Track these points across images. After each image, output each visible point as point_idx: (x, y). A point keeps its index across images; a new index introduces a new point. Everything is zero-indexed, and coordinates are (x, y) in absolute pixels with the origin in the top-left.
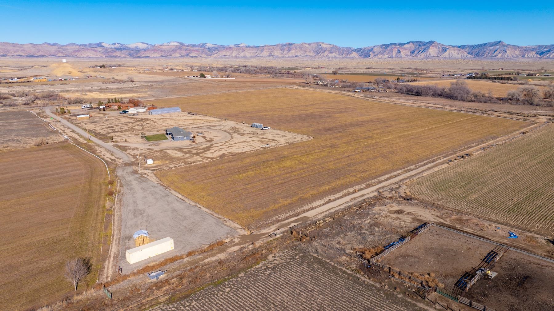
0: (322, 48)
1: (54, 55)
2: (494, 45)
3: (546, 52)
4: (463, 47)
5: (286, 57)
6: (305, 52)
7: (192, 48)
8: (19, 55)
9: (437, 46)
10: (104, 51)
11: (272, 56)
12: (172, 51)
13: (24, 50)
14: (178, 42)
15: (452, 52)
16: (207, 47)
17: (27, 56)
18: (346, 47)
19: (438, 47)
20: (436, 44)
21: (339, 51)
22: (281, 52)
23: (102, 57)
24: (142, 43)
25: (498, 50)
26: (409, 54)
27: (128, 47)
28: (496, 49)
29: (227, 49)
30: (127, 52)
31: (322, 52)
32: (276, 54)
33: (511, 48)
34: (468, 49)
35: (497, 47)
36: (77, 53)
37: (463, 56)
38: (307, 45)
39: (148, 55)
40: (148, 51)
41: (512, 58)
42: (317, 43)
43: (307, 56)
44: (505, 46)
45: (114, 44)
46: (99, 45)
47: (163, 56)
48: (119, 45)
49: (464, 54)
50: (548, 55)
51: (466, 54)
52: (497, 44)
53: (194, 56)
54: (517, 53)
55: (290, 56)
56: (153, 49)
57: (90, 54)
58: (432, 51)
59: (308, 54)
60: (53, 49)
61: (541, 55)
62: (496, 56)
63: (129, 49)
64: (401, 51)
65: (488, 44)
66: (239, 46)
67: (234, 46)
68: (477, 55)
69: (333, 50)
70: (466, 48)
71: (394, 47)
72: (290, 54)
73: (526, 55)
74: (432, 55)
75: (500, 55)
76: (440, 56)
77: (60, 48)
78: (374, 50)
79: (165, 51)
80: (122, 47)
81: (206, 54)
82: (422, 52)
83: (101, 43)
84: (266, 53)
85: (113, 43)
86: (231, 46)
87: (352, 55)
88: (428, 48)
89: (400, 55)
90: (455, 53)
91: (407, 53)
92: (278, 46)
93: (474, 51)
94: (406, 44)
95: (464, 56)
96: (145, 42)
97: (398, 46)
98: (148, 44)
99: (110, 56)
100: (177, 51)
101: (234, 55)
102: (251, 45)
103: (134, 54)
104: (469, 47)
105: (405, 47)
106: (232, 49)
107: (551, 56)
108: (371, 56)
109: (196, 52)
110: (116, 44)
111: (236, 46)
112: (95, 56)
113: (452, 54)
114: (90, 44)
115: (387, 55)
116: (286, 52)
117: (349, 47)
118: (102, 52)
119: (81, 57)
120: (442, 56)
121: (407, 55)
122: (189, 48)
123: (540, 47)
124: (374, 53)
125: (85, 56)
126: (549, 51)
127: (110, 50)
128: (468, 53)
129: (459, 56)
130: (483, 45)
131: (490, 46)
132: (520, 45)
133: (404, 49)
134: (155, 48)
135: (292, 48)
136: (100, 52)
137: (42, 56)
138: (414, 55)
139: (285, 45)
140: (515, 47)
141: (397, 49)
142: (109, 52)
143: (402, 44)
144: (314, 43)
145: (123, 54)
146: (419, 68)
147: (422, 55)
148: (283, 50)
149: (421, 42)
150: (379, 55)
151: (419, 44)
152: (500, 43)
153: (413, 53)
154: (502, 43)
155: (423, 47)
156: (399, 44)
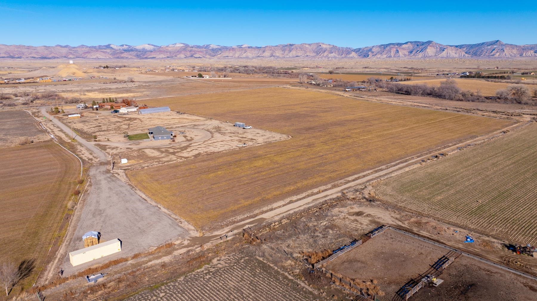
0: (322, 48)
1: (65, 57)
2: (492, 44)
4: (461, 47)
5: (287, 58)
6: (306, 52)
7: (196, 50)
8: (32, 57)
9: (435, 46)
10: (112, 52)
11: (274, 56)
12: (177, 52)
13: (37, 52)
14: (184, 44)
15: (450, 51)
16: (210, 48)
17: (40, 58)
18: (345, 47)
19: (436, 47)
20: (434, 44)
21: (338, 51)
22: (282, 52)
23: (110, 58)
24: (149, 44)
25: (496, 50)
26: (407, 53)
27: (135, 49)
28: (494, 48)
29: (230, 50)
30: (134, 53)
31: (322, 52)
32: (277, 55)
33: (508, 47)
34: (465, 48)
35: (495, 46)
36: (87, 54)
37: (460, 55)
38: (307, 46)
39: (154, 56)
40: (155, 52)
41: (510, 57)
42: (317, 44)
43: (307, 56)
44: (502, 45)
45: (123, 45)
46: (108, 46)
47: (168, 57)
48: (127, 46)
49: (461, 53)
51: (463, 53)
52: (494, 43)
53: (198, 57)
54: (515, 52)
55: (291, 56)
56: (159, 50)
57: (99, 55)
58: (430, 51)
59: (308, 54)
60: (64, 51)
62: (493, 55)
63: (136, 50)
64: (399, 50)
65: (485, 43)
66: (242, 47)
67: (236, 47)
68: (475, 54)
69: (333, 50)
70: (464, 48)
71: (393, 47)
72: (291, 55)
73: (524, 54)
74: (430, 55)
75: (498, 54)
76: (438, 56)
77: (71, 50)
78: (373, 50)
79: (170, 52)
80: (129, 49)
81: (210, 55)
82: (420, 52)
83: (110, 45)
84: (267, 53)
85: (121, 44)
86: (233, 47)
87: (351, 55)
88: (426, 48)
89: (399, 55)
90: (452, 53)
91: (405, 53)
92: (279, 47)
93: (472, 50)
94: (404, 44)
95: (461, 56)
96: (152, 44)
97: (397, 46)
98: (154, 46)
99: (118, 57)
100: (183, 52)
101: (237, 55)
102: (254, 46)
103: (141, 55)
104: (466, 46)
105: (403, 47)
106: (235, 50)
108: (369, 56)
109: (201, 53)
110: (124, 46)
111: (239, 47)
112: (104, 57)
113: (450, 54)
114: (100, 46)
115: (386, 54)
116: (287, 52)
117: (348, 47)
118: (110, 53)
119: (90, 58)
120: (440, 56)
121: (405, 55)
122: (193, 49)
124: (373, 52)
125: (94, 57)
127: (118, 51)
128: (465, 53)
129: (457, 56)
130: (480, 45)
131: (488, 46)
132: (518, 44)
133: (403, 49)
134: (161, 49)
135: (293, 49)
136: (108, 53)
137: (54, 58)
138: (412, 55)
139: (286, 46)
140: (512, 46)
141: (395, 49)
142: (117, 53)
143: (400, 44)
144: (314, 44)
145: (130, 55)
146: (415, 67)
147: (420, 55)
148: (284, 50)
149: (419, 42)
150: (378, 55)
151: (417, 44)
152: (498, 43)
153: (411, 52)
154: (500, 42)
155: (421, 47)
156: (398, 44)
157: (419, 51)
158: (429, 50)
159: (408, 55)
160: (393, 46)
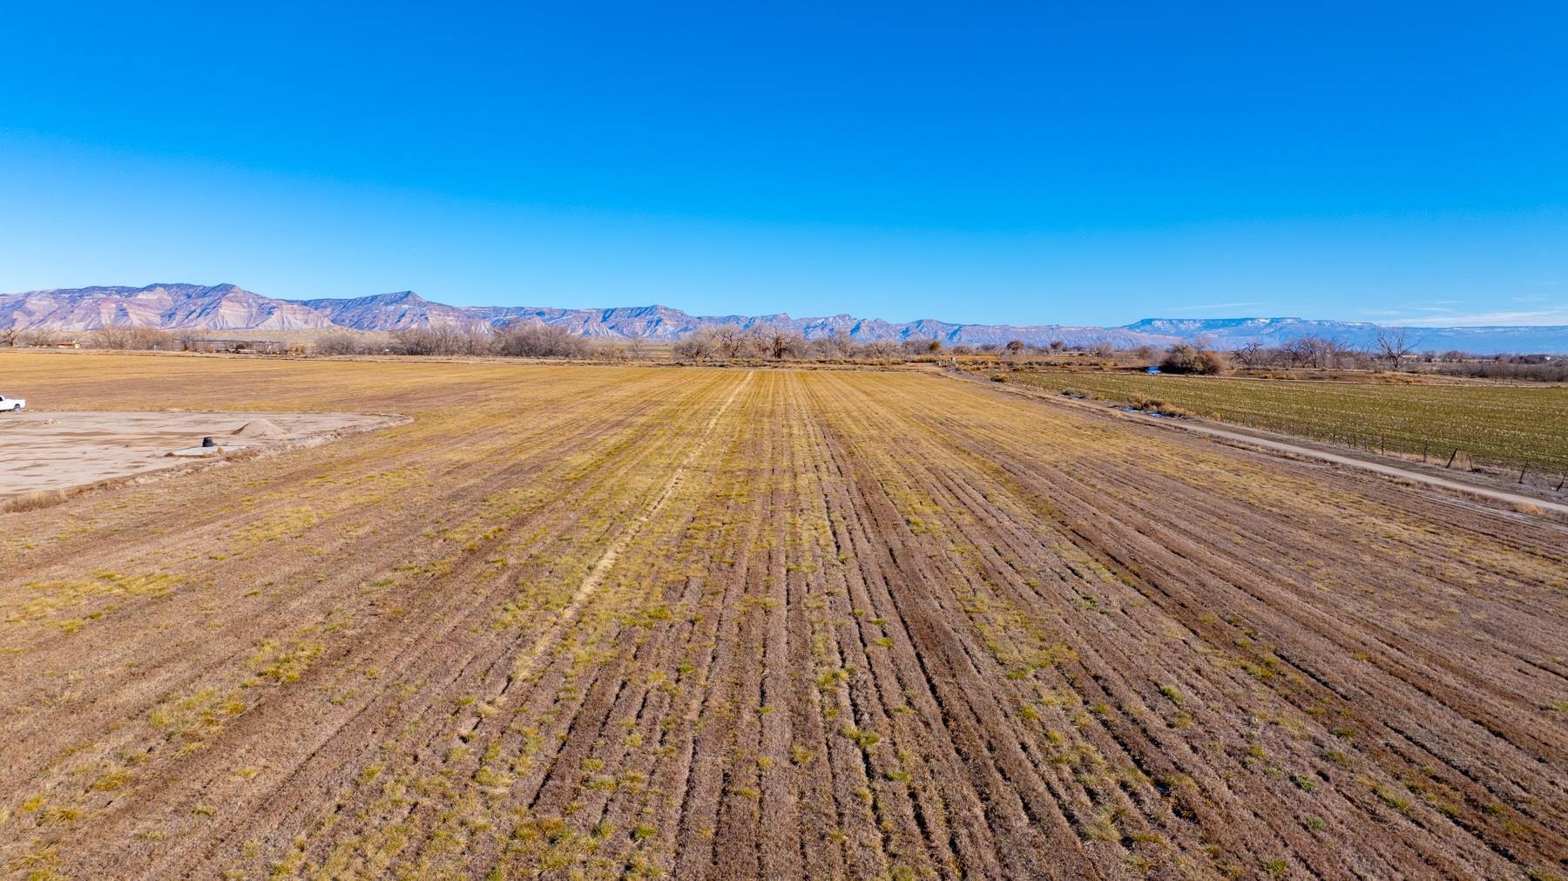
2: (396, 302)
3: (512, 322)
4: (316, 304)
9: (244, 299)
15: (289, 316)
19: (247, 302)
20: (240, 294)
25: (407, 315)
26: (157, 319)
28: (403, 311)
33: (435, 310)
34: (329, 309)
35: (403, 306)
37: (320, 328)
44: (421, 304)
49: (322, 322)
51: (327, 322)
52: (402, 298)
58: (231, 313)
64: (128, 310)
65: (379, 298)
70: (325, 307)
71: (104, 299)
78: (28, 306)
82: (200, 314)
88: (216, 305)
90: (297, 321)
91: (150, 318)
93: (347, 315)
94: (143, 289)
97: (118, 297)
104: (331, 304)
105: (141, 300)
113: (289, 323)
115: (81, 320)
120: (260, 327)
123: (497, 310)
124: (30, 313)
126: (517, 320)
128: (332, 321)
130: (367, 301)
131: (386, 304)
132: (455, 305)
133: (140, 305)
138: (174, 324)
140: (445, 309)
141: (113, 305)
143: (132, 291)
147: (202, 324)
149: (191, 286)
150: (53, 322)
151: (188, 292)
152: (410, 297)
153: (170, 317)
154: (415, 296)
155: (199, 302)
156: (121, 290)
157: (195, 315)
158: (228, 312)
159: (162, 325)
160: (105, 296)
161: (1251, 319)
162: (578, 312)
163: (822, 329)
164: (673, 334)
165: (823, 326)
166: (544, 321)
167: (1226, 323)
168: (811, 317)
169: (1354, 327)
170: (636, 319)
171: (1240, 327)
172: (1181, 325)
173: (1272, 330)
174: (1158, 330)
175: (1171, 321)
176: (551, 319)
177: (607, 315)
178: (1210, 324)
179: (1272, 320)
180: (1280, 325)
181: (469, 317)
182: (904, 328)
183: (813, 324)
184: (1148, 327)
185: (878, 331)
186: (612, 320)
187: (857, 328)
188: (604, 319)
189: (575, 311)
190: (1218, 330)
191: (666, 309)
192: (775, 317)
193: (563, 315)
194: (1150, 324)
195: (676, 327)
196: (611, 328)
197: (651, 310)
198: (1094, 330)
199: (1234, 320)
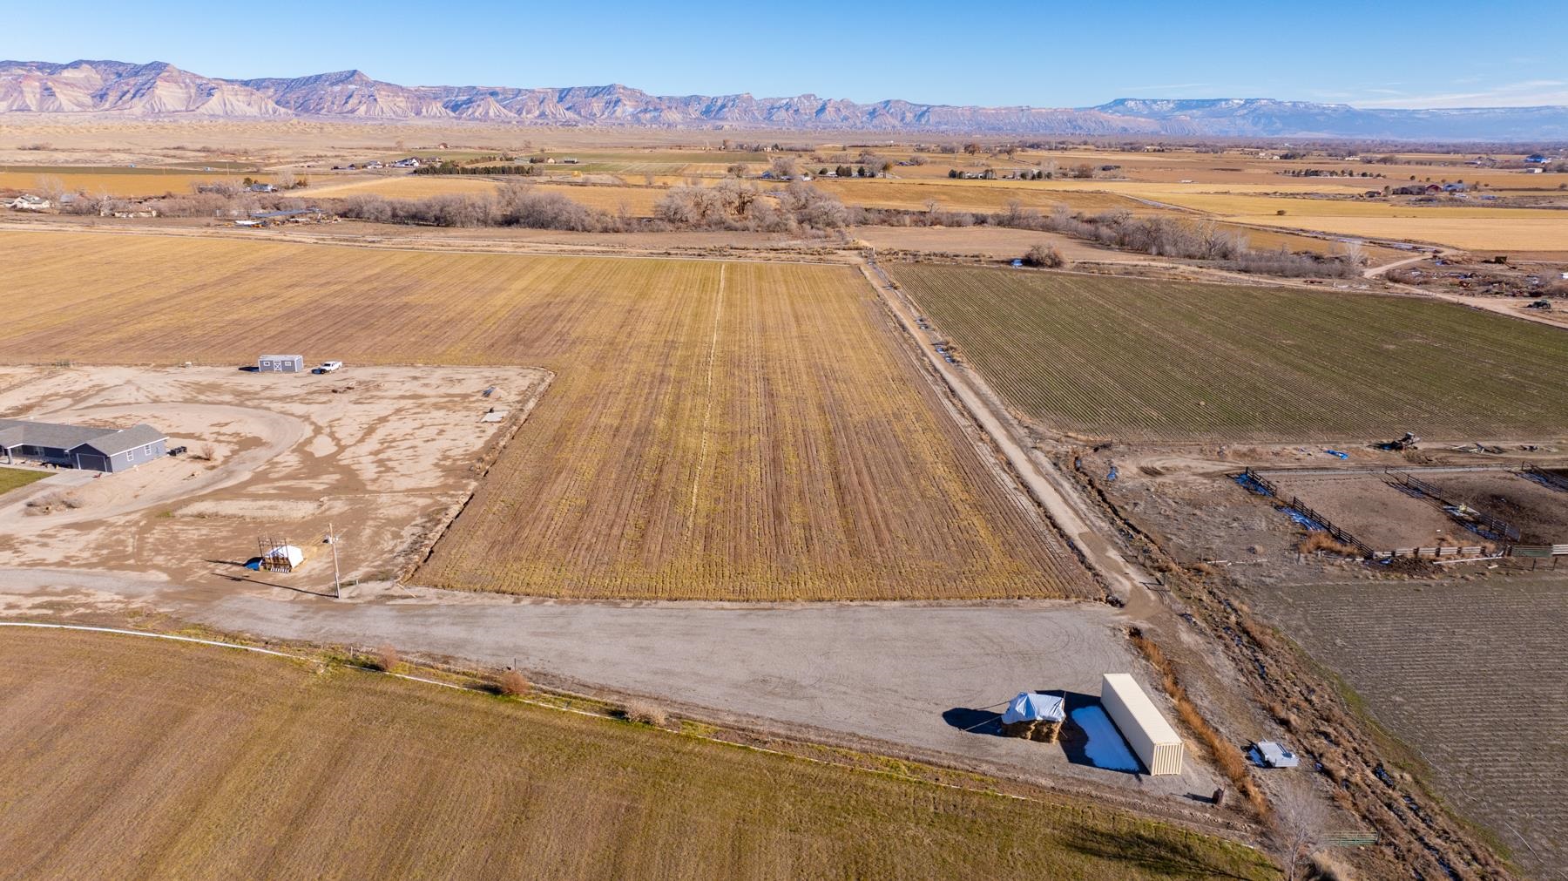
2: (342, 81)
3: (465, 102)
4: (258, 84)
9: (180, 80)
15: (230, 98)
19: (184, 83)
20: (175, 74)
25: (355, 96)
26: (88, 100)
28: (350, 92)
33: (384, 90)
34: (272, 90)
35: (350, 86)
37: (263, 110)
41: (394, 117)
44: (368, 84)
49: (266, 104)
50: (470, 111)
51: (271, 105)
52: (348, 78)
54: (402, 105)
58: (167, 95)
61: (454, 111)
62: (353, 111)
64: (54, 89)
65: (324, 78)
68: (303, 107)
70: (268, 88)
71: (26, 77)
73: (424, 110)
74: (170, 107)
75: (363, 108)
76: (198, 111)
82: (134, 96)
88: (150, 85)
89: (57, 103)
90: (239, 103)
91: (80, 99)
93: (292, 97)
94: (66, 67)
95: (267, 111)
97: (41, 73)
104: (273, 84)
105: (66, 78)
107: (477, 114)
113: (232, 105)
120: (202, 110)
121: (80, 105)
123: (448, 90)
126: (470, 101)
128: (277, 103)
129: (254, 111)
130: (312, 80)
131: (332, 84)
132: (404, 85)
133: (66, 84)
140: (393, 89)
141: (37, 83)
143: (54, 68)
147: (138, 107)
149: (121, 64)
151: (118, 70)
152: (356, 77)
153: (102, 97)
154: (361, 75)
155: (132, 81)
156: (41, 66)
157: (129, 96)
158: (164, 93)
159: (93, 106)
160: (24, 73)
161: (1226, 100)
162: (533, 91)
163: (787, 110)
164: (633, 115)
165: (788, 107)
166: (497, 101)
167: (1201, 104)
168: (775, 96)
169: (1329, 108)
170: (595, 99)
171: (1213, 108)
172: (1155, 107)
173: (1245, 111)
174: (1131, 112)
175: (1144, 101)
176: (505, 99)
177: (563, 95)
178: (1184, 105)
179: (1247, 101)
180: (1254, 106)
181: (419, 98)
182: (871, 109)
183: (777, 105)
184: (1121, 108)
185: (845, 113)
186: (568, 102)
187: (823, 109)
188: (561, 99)
189: (530, 91)
190: (1190, 112)
191: (624, 88)
192: (737, 97)
193: (517, 95)
194: (1123, 104)
195: (635, 107)
196: (567, 109)
197: (609, 89)
198: (1065, 111)
199: (1208, 101)
